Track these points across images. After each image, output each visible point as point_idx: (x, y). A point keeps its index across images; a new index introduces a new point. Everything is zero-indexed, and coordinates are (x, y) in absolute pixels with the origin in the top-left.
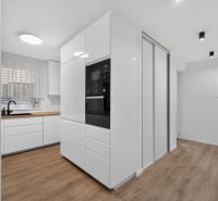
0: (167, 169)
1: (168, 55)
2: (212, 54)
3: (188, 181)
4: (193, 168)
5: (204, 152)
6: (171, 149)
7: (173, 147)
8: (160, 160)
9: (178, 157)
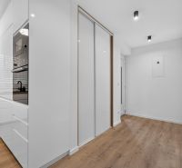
0: (104, 145)
1: (112, 38)
2: (150, 38)
3: (120, 156)
4: (128, 142)
5: (144, 125)
6: (115, 124)
7: (117, 121)
8: (102, 135)
9: (119, 131)
